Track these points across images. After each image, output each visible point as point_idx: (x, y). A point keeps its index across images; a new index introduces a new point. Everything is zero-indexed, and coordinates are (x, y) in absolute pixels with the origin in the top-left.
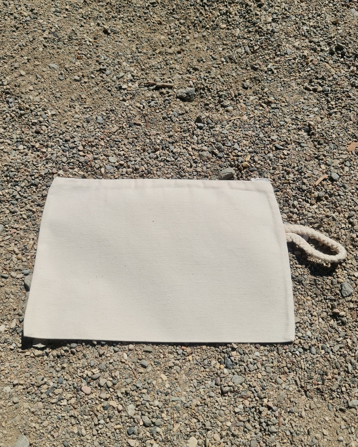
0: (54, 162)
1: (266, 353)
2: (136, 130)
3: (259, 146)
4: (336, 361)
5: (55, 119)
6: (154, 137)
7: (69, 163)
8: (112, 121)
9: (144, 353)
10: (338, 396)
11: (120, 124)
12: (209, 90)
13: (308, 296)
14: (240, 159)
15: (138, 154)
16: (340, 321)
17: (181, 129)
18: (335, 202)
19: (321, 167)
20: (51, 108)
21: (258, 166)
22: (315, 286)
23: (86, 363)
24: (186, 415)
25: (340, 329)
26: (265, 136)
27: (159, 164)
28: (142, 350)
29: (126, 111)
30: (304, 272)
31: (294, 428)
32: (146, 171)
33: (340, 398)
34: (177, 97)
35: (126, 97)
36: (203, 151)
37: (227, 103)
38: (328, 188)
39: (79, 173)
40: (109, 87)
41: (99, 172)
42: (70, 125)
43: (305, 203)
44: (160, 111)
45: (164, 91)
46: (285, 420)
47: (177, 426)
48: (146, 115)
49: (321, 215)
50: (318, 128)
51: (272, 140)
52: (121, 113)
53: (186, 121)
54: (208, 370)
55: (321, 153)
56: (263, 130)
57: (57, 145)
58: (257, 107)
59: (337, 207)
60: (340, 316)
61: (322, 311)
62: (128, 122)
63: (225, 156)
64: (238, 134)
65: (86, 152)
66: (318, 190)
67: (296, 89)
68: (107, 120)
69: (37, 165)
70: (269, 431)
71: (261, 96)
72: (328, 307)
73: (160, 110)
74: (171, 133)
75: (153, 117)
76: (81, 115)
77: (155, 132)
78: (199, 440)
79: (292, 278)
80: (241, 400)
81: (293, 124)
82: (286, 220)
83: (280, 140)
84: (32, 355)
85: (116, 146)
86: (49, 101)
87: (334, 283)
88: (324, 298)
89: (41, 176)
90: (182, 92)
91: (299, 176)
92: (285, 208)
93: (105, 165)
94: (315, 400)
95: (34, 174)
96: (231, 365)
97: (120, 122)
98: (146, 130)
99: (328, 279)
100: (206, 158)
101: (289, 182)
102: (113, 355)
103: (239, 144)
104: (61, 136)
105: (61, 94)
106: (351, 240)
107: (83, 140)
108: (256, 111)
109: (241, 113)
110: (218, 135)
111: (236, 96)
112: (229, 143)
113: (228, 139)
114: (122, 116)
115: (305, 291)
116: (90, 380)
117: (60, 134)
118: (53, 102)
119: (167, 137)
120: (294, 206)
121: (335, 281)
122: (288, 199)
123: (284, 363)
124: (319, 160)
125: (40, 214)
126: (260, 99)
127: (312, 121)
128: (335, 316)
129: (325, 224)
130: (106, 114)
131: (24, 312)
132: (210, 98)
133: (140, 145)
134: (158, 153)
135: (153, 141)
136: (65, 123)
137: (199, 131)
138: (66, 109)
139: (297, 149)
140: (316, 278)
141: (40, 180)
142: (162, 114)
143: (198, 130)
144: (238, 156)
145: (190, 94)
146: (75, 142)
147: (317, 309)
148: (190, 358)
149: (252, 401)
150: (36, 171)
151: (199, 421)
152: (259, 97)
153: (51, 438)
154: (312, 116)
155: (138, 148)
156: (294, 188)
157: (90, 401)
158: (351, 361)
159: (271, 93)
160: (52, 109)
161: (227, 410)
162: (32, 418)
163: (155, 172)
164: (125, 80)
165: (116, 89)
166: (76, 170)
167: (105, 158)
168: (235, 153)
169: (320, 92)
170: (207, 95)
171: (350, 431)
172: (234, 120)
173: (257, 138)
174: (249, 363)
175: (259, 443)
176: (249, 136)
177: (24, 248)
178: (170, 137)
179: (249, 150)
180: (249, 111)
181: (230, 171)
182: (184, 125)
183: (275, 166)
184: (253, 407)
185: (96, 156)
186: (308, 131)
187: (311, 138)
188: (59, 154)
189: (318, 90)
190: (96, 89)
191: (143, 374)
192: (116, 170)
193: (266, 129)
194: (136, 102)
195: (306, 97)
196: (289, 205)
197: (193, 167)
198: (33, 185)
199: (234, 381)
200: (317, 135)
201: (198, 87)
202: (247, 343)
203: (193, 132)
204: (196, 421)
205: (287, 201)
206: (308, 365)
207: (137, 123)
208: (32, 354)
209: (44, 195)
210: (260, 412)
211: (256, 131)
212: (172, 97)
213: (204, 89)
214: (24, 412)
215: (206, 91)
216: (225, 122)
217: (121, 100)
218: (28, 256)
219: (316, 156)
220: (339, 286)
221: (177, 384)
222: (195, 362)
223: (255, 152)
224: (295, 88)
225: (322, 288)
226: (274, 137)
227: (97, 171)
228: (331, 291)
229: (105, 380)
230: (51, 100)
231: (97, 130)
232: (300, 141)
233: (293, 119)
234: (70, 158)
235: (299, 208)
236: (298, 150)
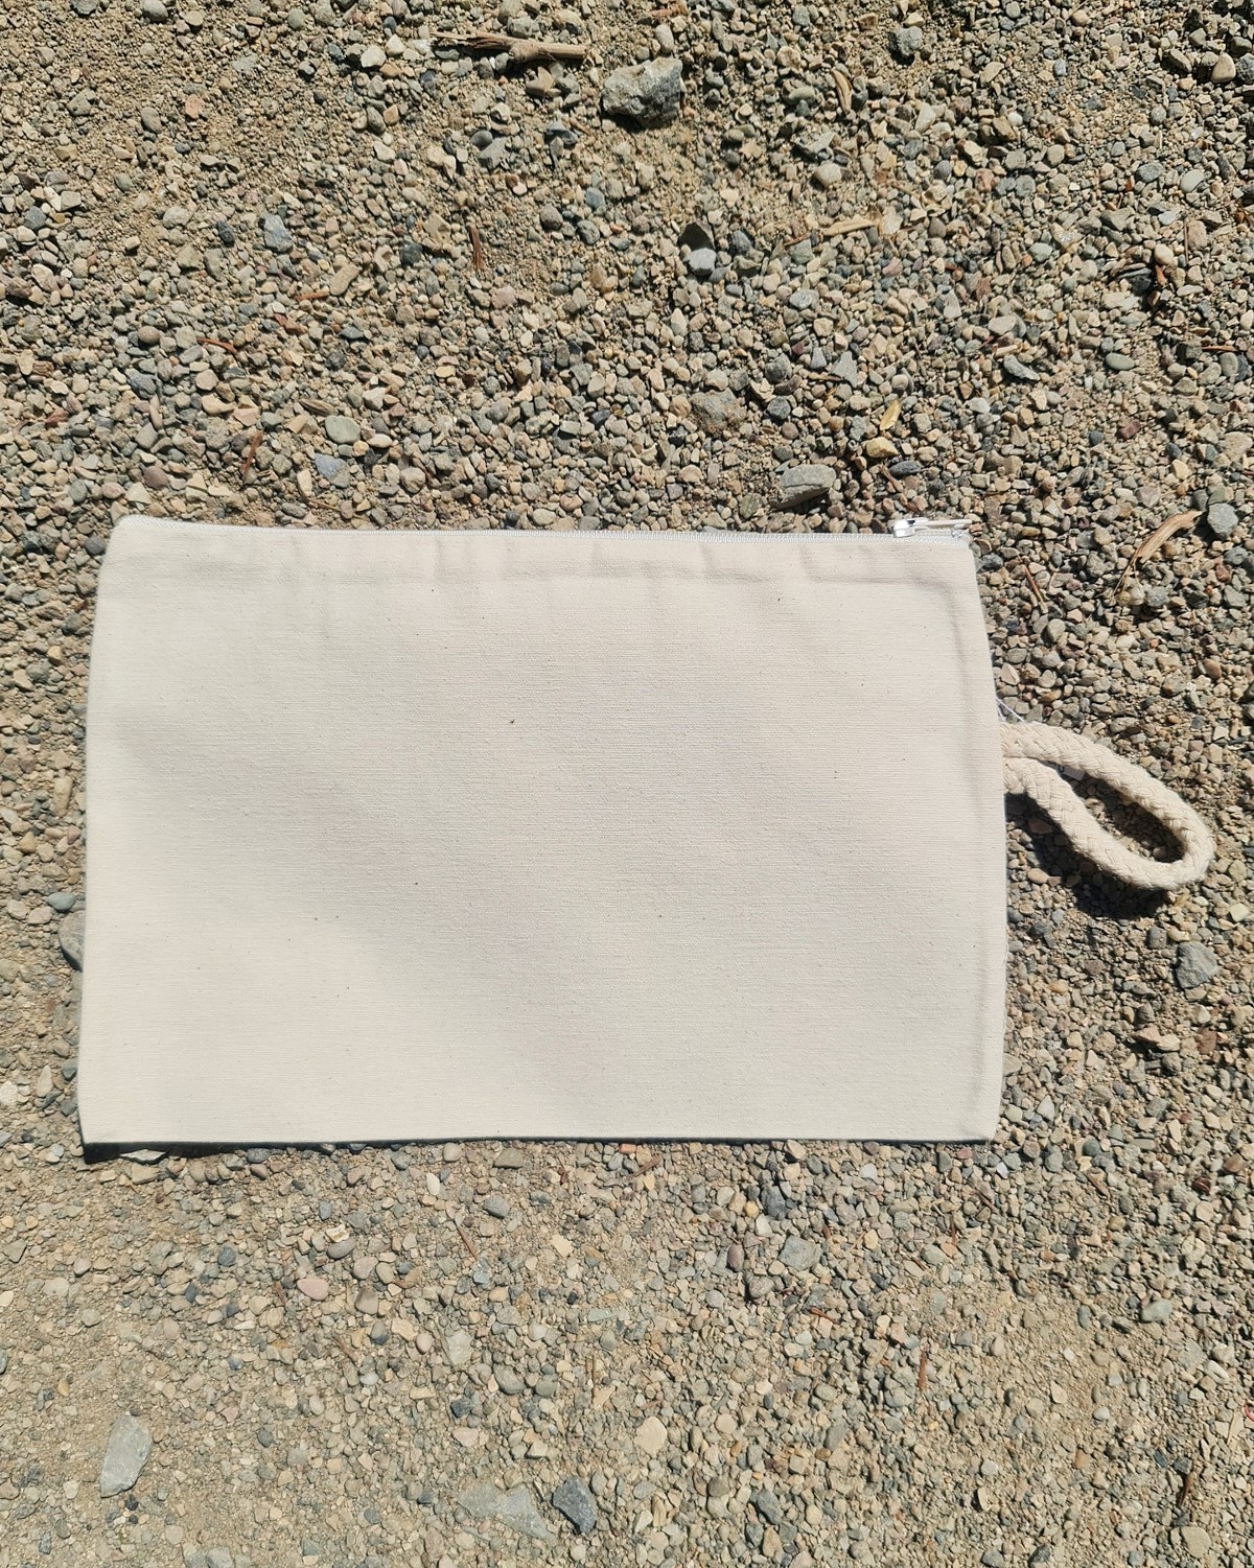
0: (104, 450)
1: (899, 1168)
2: (433, 280)
3: (939, 361)
4: (1125, 1193)
5: (83, 233)
6: (507, 317)
7: (164, 451)
8: (326, 236)
9: (494, 1172)
10: (1114, 1286)
11: (363, 249)
12: (741, 66)
13: (1060, 977)
14: (860, 425)
15: (444, 400)
16: (1156, 1064)
17: (621, 275)
18: (1205, 631)
19: (1172, 470)
20: (58, 173)
21: (928, 453)
22: (1087, 948)
23: (306, 1210)
24: (634, 1358)
25: (1154, 1089)
26: (965, 315)
27: (532, 452)
28: (490, 1162)
29: (383, 185)
30: (1055, 901)
31: (966, 1390)
32: (479, 481)
33: (1119, 1290)
34: (603, 114)
35: (380, 110)
36: (707, 388)
37: (819, 138)
38: (1185, 572)
39: (212, 490)
40: (301, 56)
41: (292, 487)
42: (152, 262)
43: (1092, 624)
44: (529, 190)
45: (544, 80)
46: (938, 1368)
47: (604, 1395)
48: (473, 208)
49: (1144, 687)
50: (1188, 281)
51: (995, 336)
52: (365, 195)
53: (642, 234)
54: (705, 1218)
55: (1184, 402)
56: (962, 281)
57: (108, 363)
58: (945, 166)
59: (1209, 654)
60: (1157, 1050)
61: (1102, 1029)
62: (396, 239)
63: (799, 411)
64: (855, 306)
65: (231, 396)
66: (1150, 578)
67: (1119, 70)
68: (305, 231)
69: (38, 466)
70: (885, 1403)
71: (964, 104)
72: (1124, 1017)
73: (533, 183)
74: (579, 298)
75: (502, 217)
76: (192, 205)
77: (509, 293)
78: (672, 1431)
79: (1011, 920)
80: (806, 1318)
81: (1085, 257)
82: (1014, 691)
83: (1025, 337)
84: (123, 1180)
85: (352, 359)
86: (45, 134)
87: (1156, 943)
88: (1115, 985)
89: (63, 512)
90: (625, 85)
91: (1084, 511)
92: (1014, 640)
93: (313, 455)
94: (1042, 1298)
95: (31, 503)
96: (780, 1207)
97: (364, 242)
98: (475, 282)
99: (1135, 927)
100: (723, 424)
101: (1042, 535)
102: (394, 1180)
103: (855, 356)
104: (121, 322)
105: (91, 95)
106: (1241, 787)
107: (214, 336)
108: (939, 188)
109: (874, 195)
110: (772, 313)
111: (857, 105)
112: (818, 351)
113: (812, 330)
114: (368, 211)
115: (1049, 962)
116: (323, 1259)
117: (114, 313)
118: (63, 138)
119: (563, 315)
120: (1048, 640)
121: (1159, 935)
122: (1028, 606)
123: (955, 1199)
124: (1171, 433)
125: (78, 669)
126: (960, 118)
127: (1166, 242)
128: (1143, 1048)
129: (1155, 720)
130: (299, 204)
131: (74, 1044)
132: (747, 109)
133: (452, 354)
134: (526, 393)
135: (504, 334)
136: (132, 252)
137: (695, 292)
138: (125, 179)
139: (1089, 381)
140: (1093, 924)
141: (59, 528)
142: (539, 203)
143: (693, 284)
144: (850, 411)
145: (661, 98)
146: (180, 350)
147: (1086, 1021)
148: (649, 1180)
149: (841, 1320)
150: (36, 491)
151: (672, 1379)
152: (957, 111)
153: (218, 1422)
154: (1171, 214)
155: (443, 372)
156: (1059, 562)
157: (327, 1320)
158: (1171, 1191)
159: (1010, 89)
160: (65, 176)
161: (761, 1349)
162: (151, 1369)
163: (516, 487)
164: (371, 18)
165: (334, 68)
166: (198, 478)
167: (312, 421)
168: (840, 399)
169: (1223, 84)
170: (732, 93)
171: (1134, 1392)
172: (845, 235)
173: (932, 324)
174: (840, 1201)
175: (855, 1431)
176: (903, 316)
177: (37, 807)
178: (573, 315)
179: (897, 379)
180: (908, 187)
181: (814, 480)
182: (631, 256)
183: (995, 455)
184: (843, 1339)
185: (271, 419)
186: (1146, 292)
187: (1154, 323)
188: (121, 409)
189: (1219, 73)
190: (245, 63)
191: (495, 1240)
192: (361, 475)
193: (974, 279)
194: (425, 142)
195: (1159, 113)
196: (1031, 630)
197: (667, 463)
198: (33, 548)
199: (789, 1262)
200: (1179, 319)
201: (695, 55)
202: (838, 1141)
203: (670, 294)
204: (661, 1375)
205: (1023, 613)
206: (1031, 1207)
207: (434, 245)
208: (123, 1177)
209: (84, 590)
210: (865, 1353)
211: (931, 289)
212: (581, 109)
213: (719, 66)
214: (123, 1350)
215: (730, 72)
216: (805, 247)
217: (358, 131)
218: (57, 838)
219: (1162, 414)
220: (1171, 952)
221: (603, 1266)
222: (664, 1196)
223: (919, 386)
224: (1120, 61)
225: (1113, 954)
226: (1003, 325)
227: (282, 483)
228: (1143, 967)
229: (373, 1261)
230: (51, 129)
231: (270, 286)
232: (1107, 345)
233: (1087, 230)
234: (165, 427)
235: (1067, 651)
236: (1094, 388)
